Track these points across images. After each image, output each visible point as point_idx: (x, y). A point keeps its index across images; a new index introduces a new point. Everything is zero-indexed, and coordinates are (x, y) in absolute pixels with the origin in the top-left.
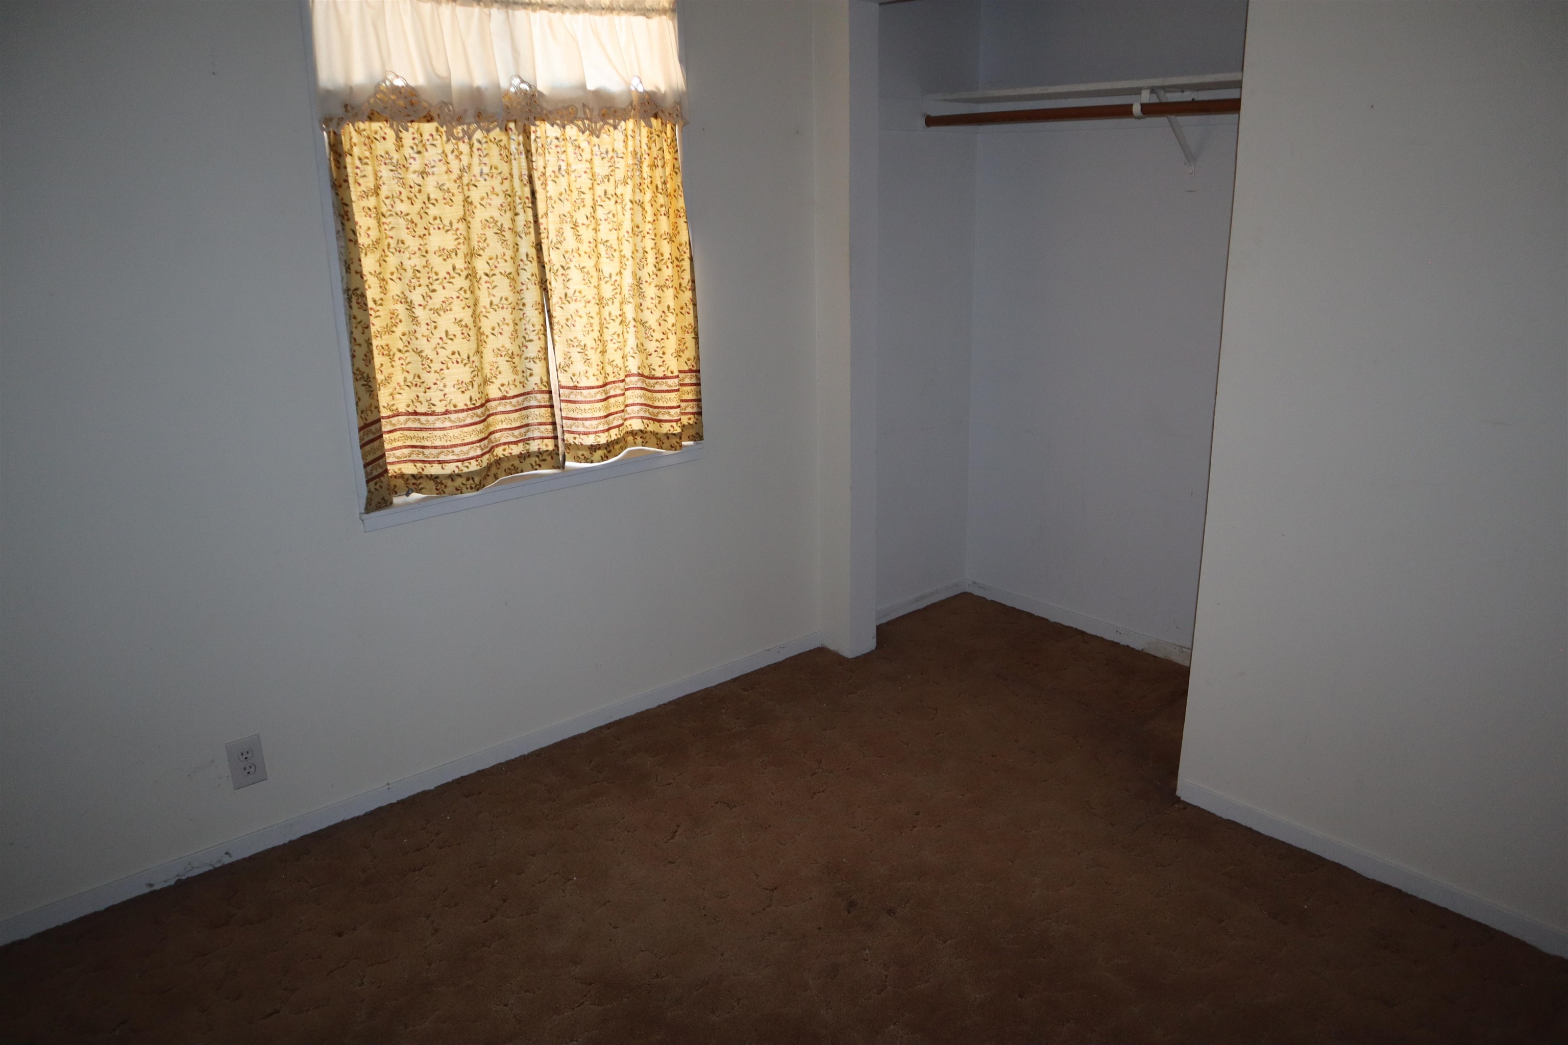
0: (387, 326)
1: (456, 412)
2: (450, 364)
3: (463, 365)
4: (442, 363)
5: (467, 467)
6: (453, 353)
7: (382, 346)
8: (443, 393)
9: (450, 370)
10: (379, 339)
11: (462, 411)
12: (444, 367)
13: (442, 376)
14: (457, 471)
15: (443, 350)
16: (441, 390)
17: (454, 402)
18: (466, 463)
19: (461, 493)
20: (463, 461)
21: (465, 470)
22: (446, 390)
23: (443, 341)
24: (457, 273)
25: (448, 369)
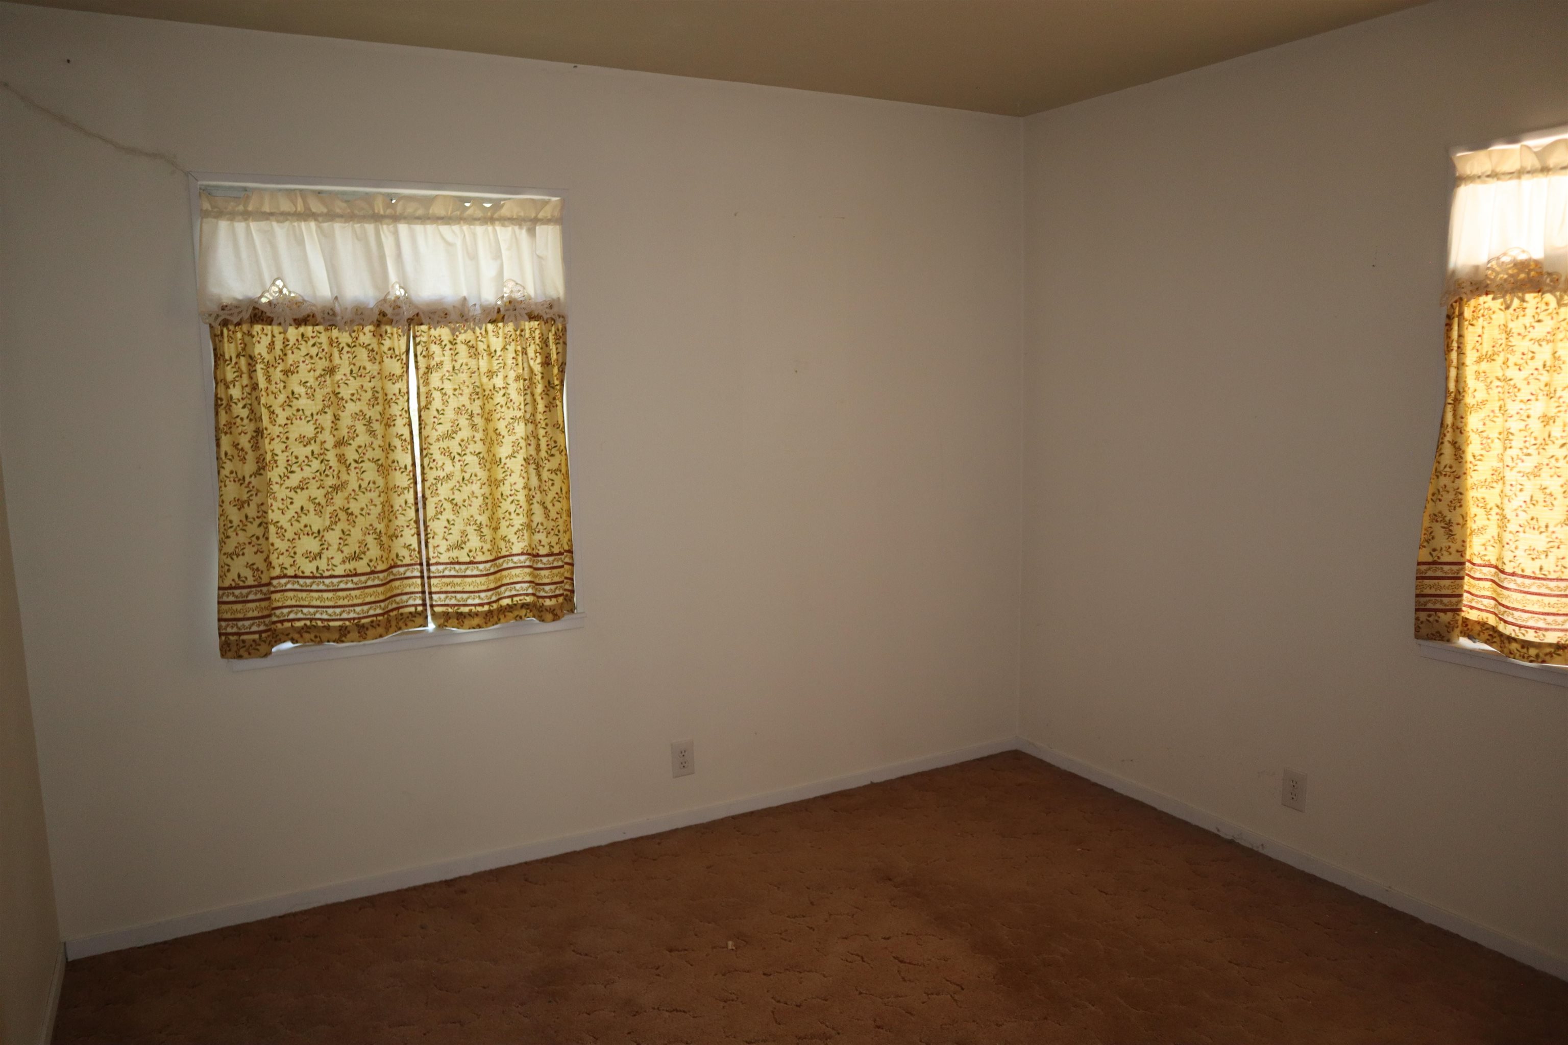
0: (1485, 481)
1: (1523, 576)
2: (1527, 529)
3: (1539, 532)
4: (1520, 526)
5: (1524, 635)
6: (1532, 519)
7: (1477, 498)
8: (1513, 554)
9: (1527, 535)
10: (1475, 490)
11: (1529, 577)
12: (1521, 529)
13: (1517, 538)
14: (1513, 635)
15: (1524, 513)
16: (1512, 551)
17: (1522, 566)
18: (1523, 630)
19: (1514, 658)
20: (1520, 627)
21: (1521, 637)
22: (1517, 553)
23: (1526, 504)
24: (1551, 441)
25: (1524, 532)
